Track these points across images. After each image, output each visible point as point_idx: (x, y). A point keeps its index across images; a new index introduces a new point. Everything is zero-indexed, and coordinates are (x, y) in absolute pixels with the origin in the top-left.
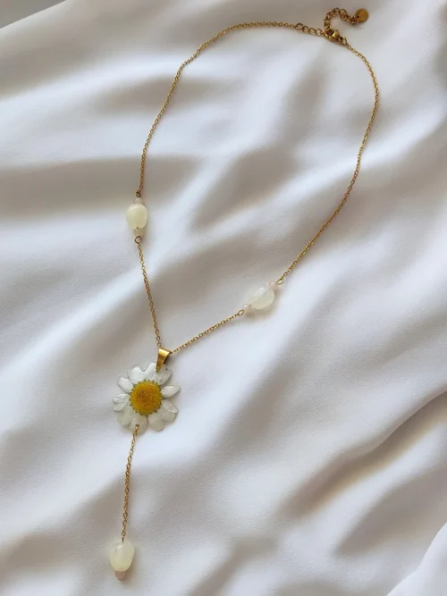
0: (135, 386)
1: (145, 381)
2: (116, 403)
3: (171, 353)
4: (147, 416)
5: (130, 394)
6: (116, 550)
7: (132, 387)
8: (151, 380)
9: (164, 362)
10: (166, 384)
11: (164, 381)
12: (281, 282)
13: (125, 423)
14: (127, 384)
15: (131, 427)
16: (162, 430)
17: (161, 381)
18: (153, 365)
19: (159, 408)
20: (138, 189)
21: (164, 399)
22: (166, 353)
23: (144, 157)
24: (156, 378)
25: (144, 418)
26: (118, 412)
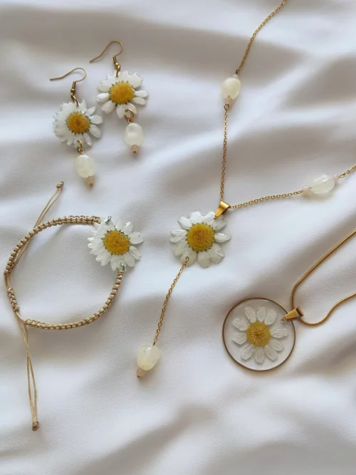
0: (193, 225)
1: (203, 223)
2: (173, 236)
3: (229, 207)
4: (197, 253)
5: (188, 230)
6: (145, 351)
7: (191, 226)
8: (209, 224)
9: (225, 212)
10: (221, 230)
11: (220, 228)
13: (177, 253)
14: (188, 223)
15: (182, 258)
16: (207, 267)
17: (217, 227)
18: (212, 214)
19: (210, 249)
21: (215, 242)
22: (227, 206)
23: (252, 39)
24: (215, 225)
25: (194, 253)
26: (174, 244)
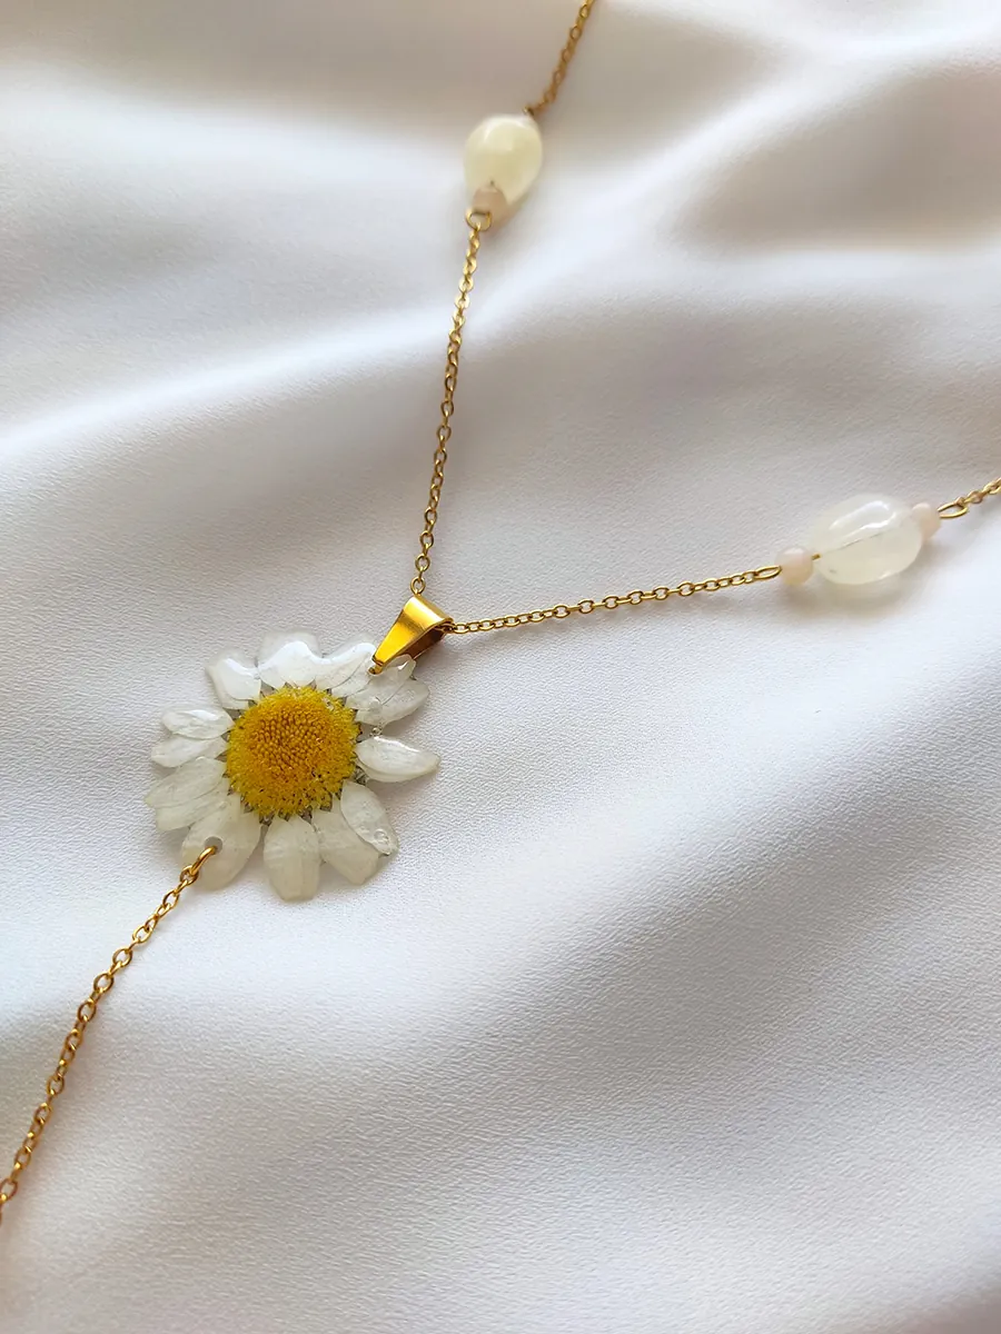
0: (267, 689)
1: (312, 686)
2: (168, 734)
3: (447, 627)
4: (266, 823)
5: (235, 714)
7: (255, 694)
8: (339, 692)
9: (427, 646)
10: (395, 729)
12: (954, 512)
13: (173, 817)
14: (241, 679)
15: (187, 843)
16: (296, 895)
17: (374, 710)
18: (361, 651)
19: (326, 808)
20: (536, 98)
21: (361, 780)
22: (430, 618)
24: (368, 700)
25: (250, 824)
26: (163, 771)
